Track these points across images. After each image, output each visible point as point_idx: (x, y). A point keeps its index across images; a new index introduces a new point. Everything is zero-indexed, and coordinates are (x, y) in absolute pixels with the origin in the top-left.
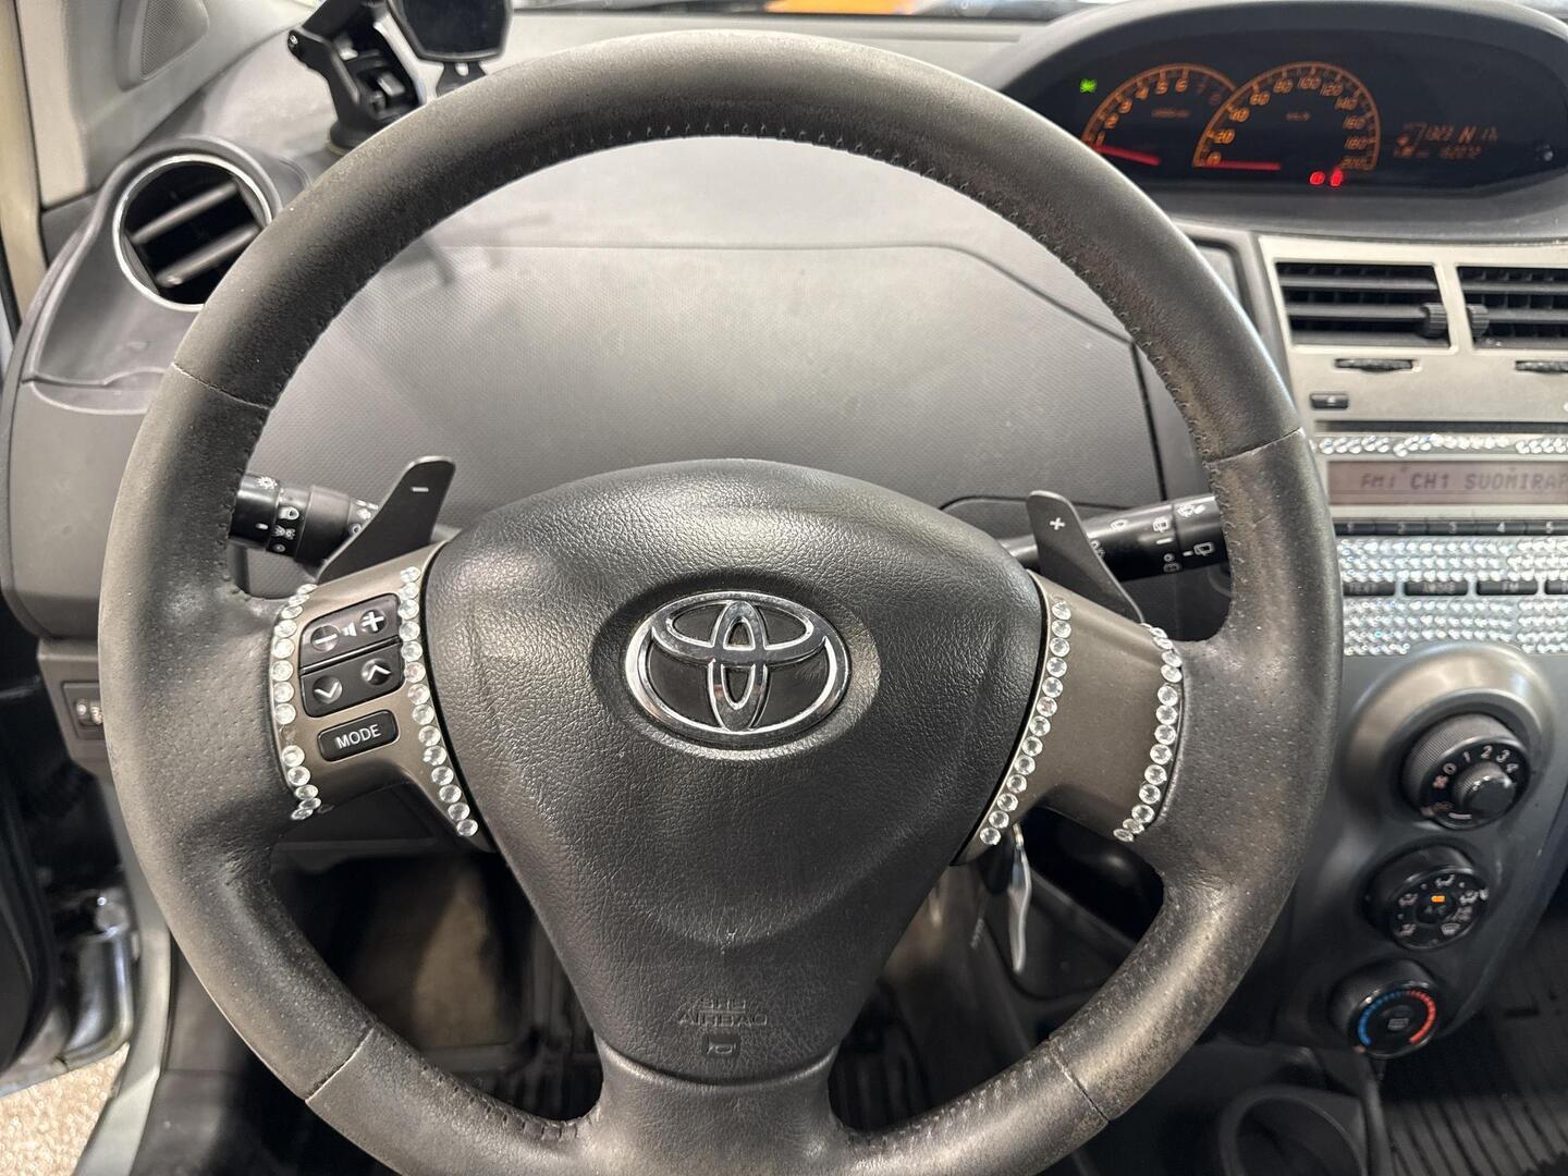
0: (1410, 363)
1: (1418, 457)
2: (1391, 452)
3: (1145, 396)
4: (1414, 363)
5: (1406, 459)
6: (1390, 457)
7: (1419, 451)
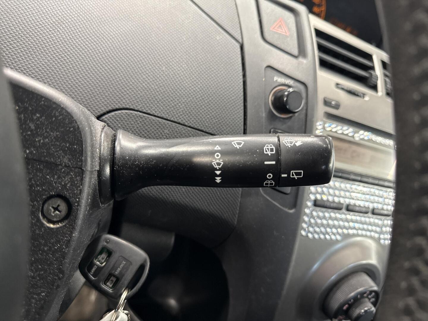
0: (364, 95)
1: (362, 142)
2: (353, 137)
3: (244, 76)
4: (365, 96)
5: (358, 142)
6: (351, 139)
7: (363, 139)
